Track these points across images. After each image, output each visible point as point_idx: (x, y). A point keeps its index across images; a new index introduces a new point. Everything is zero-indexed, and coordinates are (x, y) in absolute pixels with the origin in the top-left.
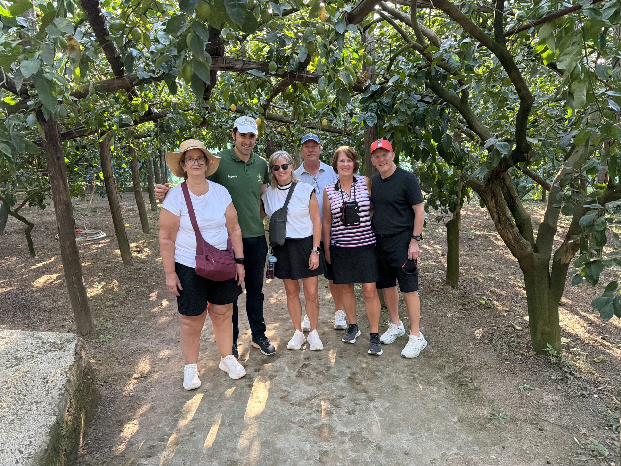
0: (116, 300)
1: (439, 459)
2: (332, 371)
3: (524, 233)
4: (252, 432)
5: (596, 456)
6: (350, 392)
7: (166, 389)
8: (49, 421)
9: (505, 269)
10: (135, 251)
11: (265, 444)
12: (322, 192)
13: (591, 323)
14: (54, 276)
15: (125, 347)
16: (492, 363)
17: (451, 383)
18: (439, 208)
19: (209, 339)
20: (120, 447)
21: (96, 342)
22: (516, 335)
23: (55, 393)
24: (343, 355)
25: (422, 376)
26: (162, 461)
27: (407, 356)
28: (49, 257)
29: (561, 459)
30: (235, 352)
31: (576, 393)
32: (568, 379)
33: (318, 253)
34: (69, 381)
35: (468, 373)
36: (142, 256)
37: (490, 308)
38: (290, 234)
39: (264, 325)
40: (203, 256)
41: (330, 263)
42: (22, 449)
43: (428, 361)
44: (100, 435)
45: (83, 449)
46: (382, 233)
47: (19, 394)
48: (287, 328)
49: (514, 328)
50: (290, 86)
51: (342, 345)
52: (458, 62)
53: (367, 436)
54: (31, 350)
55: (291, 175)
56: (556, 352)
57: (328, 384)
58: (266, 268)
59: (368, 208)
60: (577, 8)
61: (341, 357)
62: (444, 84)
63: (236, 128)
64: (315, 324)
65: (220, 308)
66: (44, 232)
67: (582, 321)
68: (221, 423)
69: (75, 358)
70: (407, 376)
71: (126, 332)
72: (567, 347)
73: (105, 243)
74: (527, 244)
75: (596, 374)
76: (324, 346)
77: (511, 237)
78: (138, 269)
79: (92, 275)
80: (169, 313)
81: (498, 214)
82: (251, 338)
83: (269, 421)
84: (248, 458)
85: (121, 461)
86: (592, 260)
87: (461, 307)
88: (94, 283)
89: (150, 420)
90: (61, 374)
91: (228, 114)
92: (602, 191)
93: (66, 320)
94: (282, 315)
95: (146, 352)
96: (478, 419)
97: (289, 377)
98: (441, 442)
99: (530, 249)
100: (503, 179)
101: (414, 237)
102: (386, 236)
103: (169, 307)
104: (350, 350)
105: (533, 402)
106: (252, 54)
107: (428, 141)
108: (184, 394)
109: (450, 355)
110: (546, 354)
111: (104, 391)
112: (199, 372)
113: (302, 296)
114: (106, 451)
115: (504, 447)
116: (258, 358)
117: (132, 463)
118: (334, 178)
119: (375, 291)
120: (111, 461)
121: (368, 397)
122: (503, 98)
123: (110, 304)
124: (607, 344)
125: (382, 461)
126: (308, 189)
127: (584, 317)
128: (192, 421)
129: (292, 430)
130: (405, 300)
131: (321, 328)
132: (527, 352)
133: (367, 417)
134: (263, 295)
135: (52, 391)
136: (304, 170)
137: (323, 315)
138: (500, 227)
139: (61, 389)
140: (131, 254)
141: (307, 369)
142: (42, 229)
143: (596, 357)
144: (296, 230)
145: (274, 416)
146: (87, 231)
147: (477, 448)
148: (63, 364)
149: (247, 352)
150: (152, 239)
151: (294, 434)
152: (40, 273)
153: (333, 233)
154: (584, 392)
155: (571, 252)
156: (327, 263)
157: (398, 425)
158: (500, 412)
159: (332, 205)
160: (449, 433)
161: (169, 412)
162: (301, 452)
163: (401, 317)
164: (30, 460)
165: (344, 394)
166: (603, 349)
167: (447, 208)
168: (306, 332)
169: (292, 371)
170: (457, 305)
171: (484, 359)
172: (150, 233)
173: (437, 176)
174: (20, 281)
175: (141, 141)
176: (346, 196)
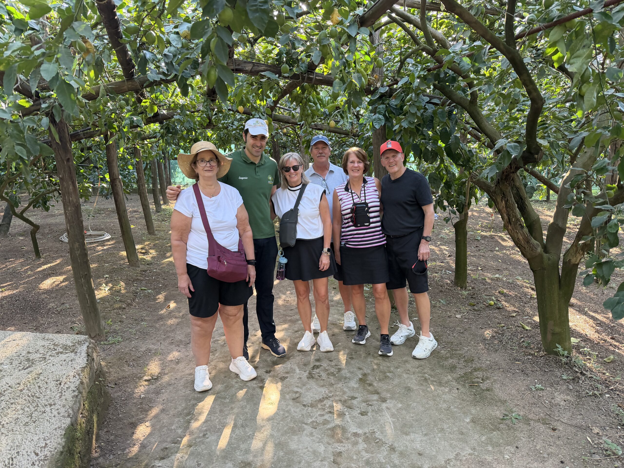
0: (124, 302)
1: (453, 460)
2: (343, 372)
3: (534, 234)
4: (265, 433)
5: (609, 455)
6: (362, 393)
7: (177, 391)
8: (64, 423)
9: (512, 270)
10: (141, 253)
11: (279, 446)
12: (332, 193)
13: (600, 324)
14: (61, 278)
15: (134, 349)
16: (503, 364)
17: (463, 383)
18: (447, 208)
19: (218, 340)
20: (132, 449)
21: (105, 344)
22: (526, 335)
23: (69, 395)
24: (354, 357)
25: (434, 377)
26: (176, 463)
27: (417, 357)
28: (54, 259)
29: (575, 458)
30: (245, 354)
31: (587, 393)
32: (579, 378)
33: (329, 254)
34: (82, 383)
35: (479, 374)
36: (148, 258)
37: (499, 308)
38: (301, 235)
39: (274, 327)
40: (215, 258)
41: (340, 264)
42: (37, 451)
43: (439, 362)
44: (112, 437)
45: (96, 452)
46: (392, 234)
47: (33, 396)
48: (296, 329)
49: (523, 328)
50: (298, 88)
51: (352, 347)
52: (468, 64)
53: (380, 437)
54: (43, 352)
55: (302, 176)
56: (566, 352)
57: (340, 385)
58: (276, 269)
59: (378, 209)
60: (589, 12)
61: (352, 358)
62: (453, 86)
63: (247, 130)
64: (325, 326)
65: (231, 310)
66: (48, 233)
67: (591, 322)
68: (234, 424)
69: (87, 360)
70: (418, 376)
71: (135, 334)
72: (578, 347)
73: (110, 245)
74: (537, 244)
75: (607, 374)
76: (334, 347)
77: (521, 238)
78: (144, 271)
79: (99, 277)
80: (177, 314)
81: (508, 215)
82: (261, 340)
83: (282, 422)
84: (262, 460)
85: (135, 463)
86: (603, 260)
87: (470, 308)
88: (101, 285)
89: (162, 422)
90: (74, 376)
91: (234, 116)
92: (612, 192)
93: (74, 322)
94: (291, 316)
95: (155, 354)
96: (490, 419)
97: (301, 378)
98: (454, 443)
99: (540, 250)
100: (513, 179)
101: (424, 238)
102: (396, 237)
103: (177, 309)
104: (360, 351)
105: (545, 402)
106: (260, 56)
107: (436, 142)
108: (196, 396)
109: (460, 355)
110: (557, 354)
111: (115, 394)
112: (210, 374)
113: (311, 297)
114: (119, 453)
115: (517, 447)
116: (269, 359)
117: (146, 465)
118: (343, 179)
119: (385, 292)
120: (125, 463)
121: (380, 398)
122: (514, 100)
123: (117, 306)
124: (617, 344)
125: (397, 462)
126: (318, 191)
127: (593, 318)
128: (204, 422)
129: (305, 432)
130: (416, 301)
131: (331, 329)
132: (538, 352)
133: (379, 417)
134: (273, 296)
135: (65, 393)
136: (313, 172)
137: (333, 317)
138: (510, 227)
139: (74, 391)
140: (137, 256)
141: (318, 371)
142: (47, 231)
143: (606, 357)
144: (307, 231)
145: (286, 417)
146: (91, 232)
147: (490, 448)
148: (75, 366)
149: (257, 353)
150: (158, 240)
151: (307, 435)
152: (46, 275)
153: (343, 234)
154: (596, 392)
155: (581, 252)
156: (337, 264)
157: (411, 426)
158: (512, 412)
159: (342, 206)
160: (462, 433)
161: (181, 414)
162: (315, 452)
163: (410, 318)
164: (45, 462)
165: (356, 395)
166: (613, 349)
167: (455, 209)
168: (316, 334)
169: (303, 372)
170: (466, 305)
171: (495, 359)
172: (155, 235)
173: (445, 176)
174: (26, 283)
175: (146, 142)
176: (357, 196)
